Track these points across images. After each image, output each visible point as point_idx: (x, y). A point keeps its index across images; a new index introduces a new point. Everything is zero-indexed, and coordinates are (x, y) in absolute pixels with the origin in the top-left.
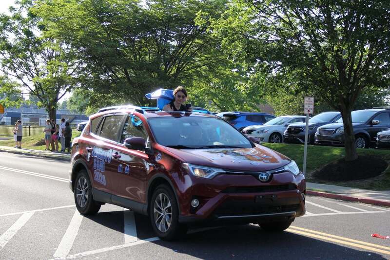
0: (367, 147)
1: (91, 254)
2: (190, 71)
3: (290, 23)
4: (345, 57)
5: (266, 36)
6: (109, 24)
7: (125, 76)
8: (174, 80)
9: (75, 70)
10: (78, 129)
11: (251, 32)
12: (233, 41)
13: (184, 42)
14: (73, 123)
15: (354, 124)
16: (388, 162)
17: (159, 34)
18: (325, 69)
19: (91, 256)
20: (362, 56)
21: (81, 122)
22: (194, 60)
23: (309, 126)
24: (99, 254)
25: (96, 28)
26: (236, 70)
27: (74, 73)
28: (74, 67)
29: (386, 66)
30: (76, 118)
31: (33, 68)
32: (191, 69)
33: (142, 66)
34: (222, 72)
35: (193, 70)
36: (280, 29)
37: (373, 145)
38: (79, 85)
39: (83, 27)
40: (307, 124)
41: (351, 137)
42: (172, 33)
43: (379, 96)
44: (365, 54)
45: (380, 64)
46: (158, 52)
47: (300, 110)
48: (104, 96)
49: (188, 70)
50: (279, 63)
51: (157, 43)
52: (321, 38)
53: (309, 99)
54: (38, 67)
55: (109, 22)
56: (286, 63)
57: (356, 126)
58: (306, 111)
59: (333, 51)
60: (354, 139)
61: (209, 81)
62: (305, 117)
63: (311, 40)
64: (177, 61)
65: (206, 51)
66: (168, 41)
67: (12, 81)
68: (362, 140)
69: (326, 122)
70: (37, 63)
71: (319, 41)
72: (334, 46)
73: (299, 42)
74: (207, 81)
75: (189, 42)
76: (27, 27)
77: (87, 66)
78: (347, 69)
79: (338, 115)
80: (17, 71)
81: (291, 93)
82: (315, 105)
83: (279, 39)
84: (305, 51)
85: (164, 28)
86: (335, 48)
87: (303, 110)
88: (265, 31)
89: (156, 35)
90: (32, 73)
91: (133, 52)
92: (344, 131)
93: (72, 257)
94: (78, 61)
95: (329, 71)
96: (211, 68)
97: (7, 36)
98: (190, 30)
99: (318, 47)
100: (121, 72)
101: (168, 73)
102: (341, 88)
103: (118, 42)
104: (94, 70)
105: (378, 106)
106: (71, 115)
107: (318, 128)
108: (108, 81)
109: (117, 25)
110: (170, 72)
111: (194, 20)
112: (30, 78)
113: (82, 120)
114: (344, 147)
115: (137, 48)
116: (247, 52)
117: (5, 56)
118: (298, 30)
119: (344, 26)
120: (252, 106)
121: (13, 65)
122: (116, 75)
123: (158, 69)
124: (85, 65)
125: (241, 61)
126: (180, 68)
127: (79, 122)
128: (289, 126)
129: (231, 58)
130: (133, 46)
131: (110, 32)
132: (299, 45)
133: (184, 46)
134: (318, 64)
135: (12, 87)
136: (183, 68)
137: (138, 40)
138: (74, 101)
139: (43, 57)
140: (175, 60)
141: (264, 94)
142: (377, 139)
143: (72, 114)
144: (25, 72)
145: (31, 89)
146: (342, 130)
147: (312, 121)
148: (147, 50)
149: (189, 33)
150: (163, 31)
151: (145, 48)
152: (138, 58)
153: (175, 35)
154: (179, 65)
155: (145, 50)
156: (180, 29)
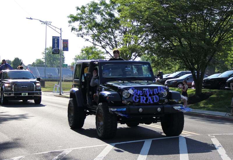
2: (229, 39)
6: (167, 6)
7: (179, 44)
8: (217, 46)
9: (142, 41)
13: (224, 17)
17: (205, 12)
25: (157, 9)
27: (142, 43)
28: (143, 38)
31: (113, 40)
32: (230, 37)
38: (146, 52)
39: (149, 8)
42: (214, 11)
46: (205, 25)
49: (228, 38)
51: (204, 19)
54: (117, 39)
55: (168, 4)
67: (98, 50)
70: (115, 36)
75: (228, 17)
76: (109, 10)
77: (152, 38)
80: (102, 42)
85: (209, 7)
89: (203, 13)
90: (112, 43)
91: (185, 26)
97: (95, 17)
98: (229, 8)
100: (177, 41)
103: (175, 19)
104: (156, 41)
108: (167, 48)
109: (173, 6)
110: (213, 41)
112: (111, 47)
117: (94, 32)
121: (99, 39)
122: (173, 44)
123: (205, 38)
124: (150, 37)
126: (221, 37)
130: (186, 22)
131: (168, 12)
133: (225, 20)
135: (98, 54)
136: (224, 37)
137: (189, 16)
139: (120, 32)
140: (218, 31)
144: (107, 43)
145: (111, 55)
148: (196, 24)
149: (229, 10)
150: (208, 10)
151: (194, 23)
152: (189, 30)
153: (217, 12)
154: (220, 35)
155: (194, 24)
156: (222, 7)
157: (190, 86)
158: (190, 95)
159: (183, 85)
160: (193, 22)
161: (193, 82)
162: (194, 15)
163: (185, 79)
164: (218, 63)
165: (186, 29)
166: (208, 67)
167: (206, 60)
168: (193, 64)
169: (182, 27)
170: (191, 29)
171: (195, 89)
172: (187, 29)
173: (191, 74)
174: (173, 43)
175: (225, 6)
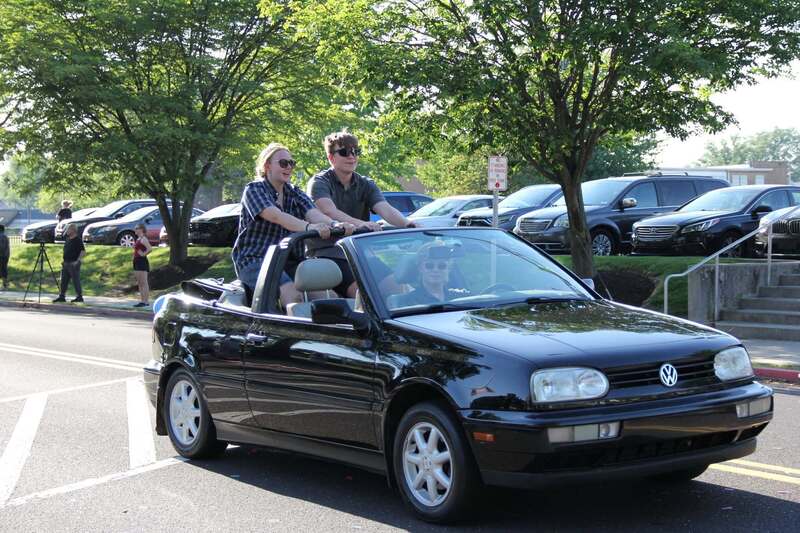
0: (614, 253)
1: (58, 495)
2: (256, 112)
3: (453, 8)
4: (564, 74)
5: (407, 36)
6: (80, 16)
7: (119, 124)
8: (224, 130)
9: (10, 115)
10: (24, 238)
11: (375, 29)
12: (339, 48)
13: (240, 51)
14: (12, 227)
15: (587, 208)
16: (655, 280)
17: (187, 36)
18: (526, 99)
19: (58, 497)
20: (596, 71)
21: (29, 223)
22: (262, 89)
23: (500, 216)
24: (76, 491)
25: (48, 26)
26: (351, 106)
27: (9, 121)
28: (9, 109)
29: (643, 90)
30: (18, 215)
32: (257, 107)
33: (152, 104)
34: (322, 111)
35: (261, 109)
36: (433, 21)
37: (626, 249)
38: (22, 146)
39: (23, 23)
40: (495, 212)
41: (583, 235)
42: (212, 34)
43: (637, 150)
44: (601, 67)
45: (632, 87)
46: (187, 74)
47: (480, 186)
48: (75, 169)
49: (252, 108)
50: (435, 89)
51: (185, 56)
52: (515, 37)
53: (497, 160)
55: (79, 11)
56: (449, 89)
57: (592, 213)
58: (491, 186)
59: (541, 63)
60: (589, 236)
61: (296, 132)
62: (491, 197)
63: (496, 42)
64: (228, 91)
65: (286, 69)
66: (207, 50)
68: (603, 239)
69: (534, 205)
71: (512, 43)
72: (540, 53)
73: (474, 44)
74: (292, 132)
75: (251, 52)
77: (37, 106)
78: (570, 98)
79: (557, 191)
81: (461, 150)
82: (510, 173)
83: (433, 40)
84: (484, 64)
85: (197, 24)
86: (544, 57)
87: (486, 183)
88: (403, 26)
89: (181, 40)
91: (132, 74)
92: (567, 222)
93: (19, 501)
94: (15, 96)
95: (536, 104)
96: (299, 103)
98: (251, 28)
99: (511, 56)
100: (111, 117)
101: (210, 116)
102: (558, 135)
103: (101, 54)
104: (51, 115)
105: (634, 170)
106: (9, 210)
107: (519, 220)
108: (83, 136)
109: (96, 18)
110: (214, 115)
111: (258, 6)
113: (31, 221)
114: (569, 254)
115: (141, 64)
116: (369, 71)
118: (470, 22)
119: (559, 11)
120: (386, 180)
122: (101, 124)
123: (190, 108)
125: (358, 88)
126: (236, 104)
127: (26, 224)
128: (462, 216)
129: (337, 83)
130: (133, 61)
131: (83, 33)
132: (473, 53)
133: (241, 58)
134: (512, 90)
136: (242, 105)
137: (143, 48)
138: (12, 180)
140: (224, 89)
141: (409, 154)
142: (633, 236)
143: (9, 208)
146: (565, 221)
147: (506, 205)
148: (164, 71)
149: (250, 33)
150: (195, 30)
151: (158, 66)
152: (145, 86)
153: (221, 37)
154: (232, 100)
155: (158, 70)
156: (232, 24)
157: (155, 241)
158: (154, 264)
159: (136, 237)
160: (156, 64)
161: (164, 229)
162: (156, 45)
163: (141, 220)
164: (227, 178)
165: (137, 84)
166: (201, 187)
167: (196, 169)
168: (161, 180)
169: (124, 78)
170: (150, 84)
171: (168, 249)
172: (139, 83)
173: (157, 207)
174: (102, 121)
175: (242, 21)
